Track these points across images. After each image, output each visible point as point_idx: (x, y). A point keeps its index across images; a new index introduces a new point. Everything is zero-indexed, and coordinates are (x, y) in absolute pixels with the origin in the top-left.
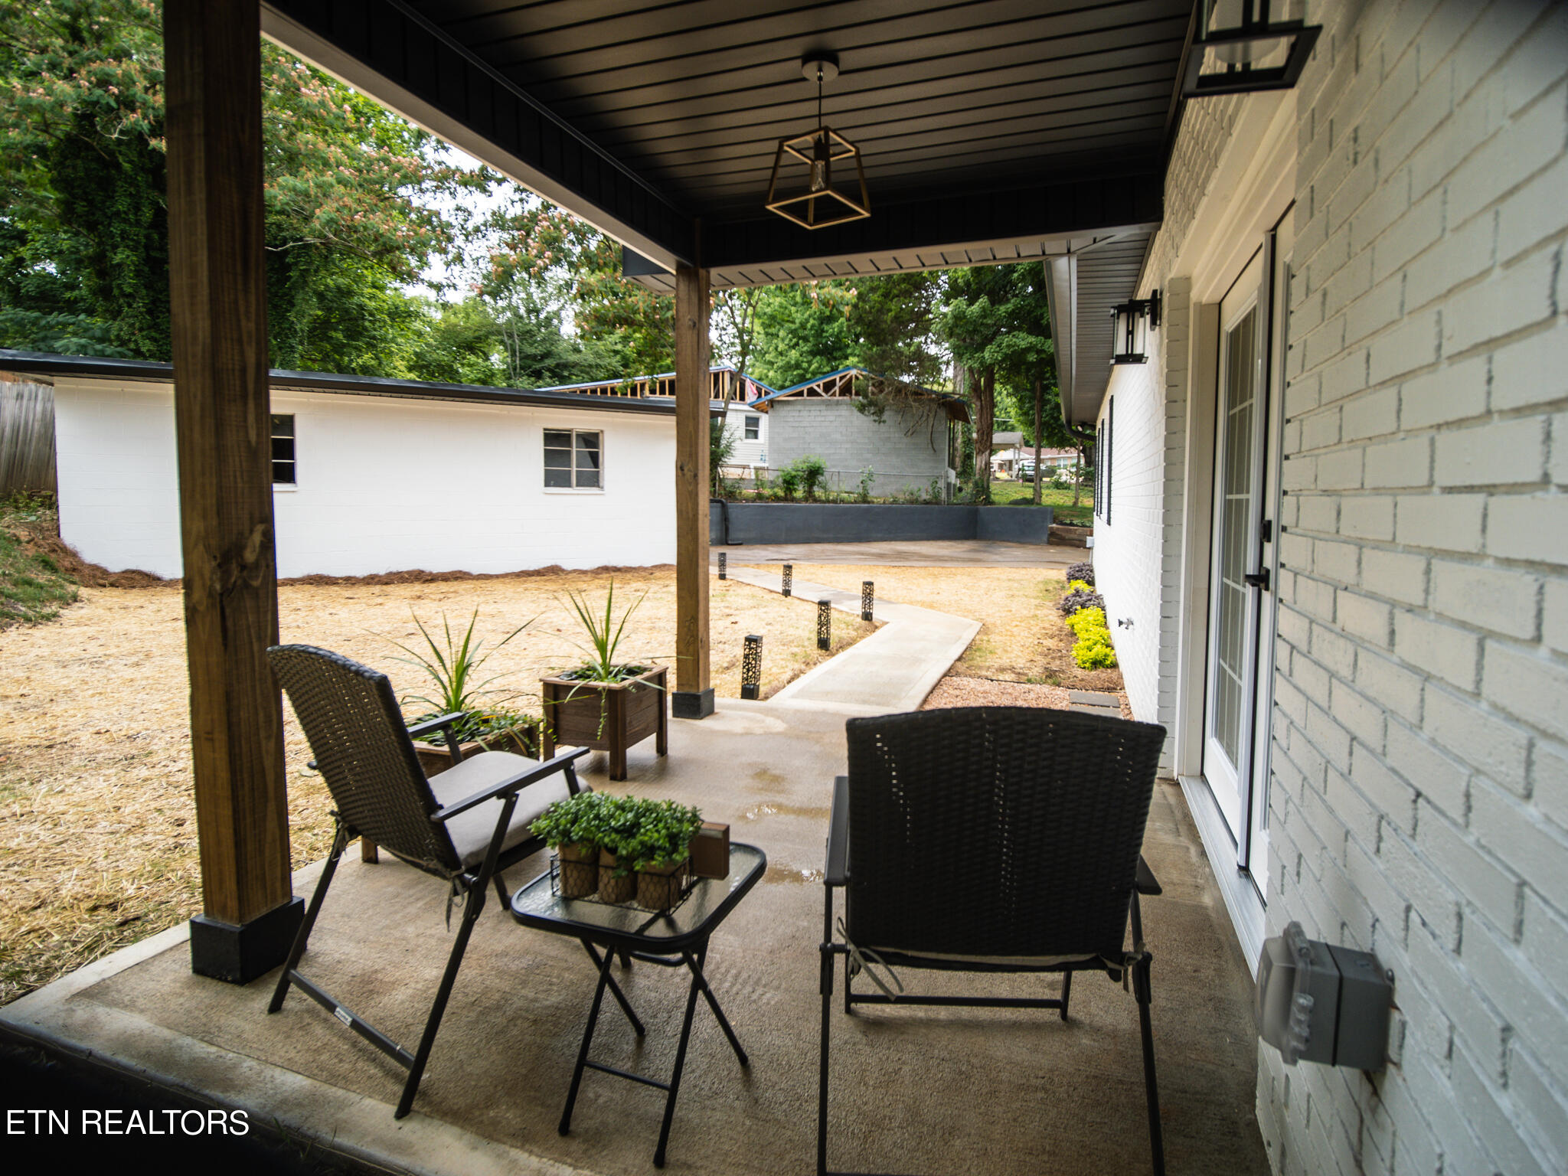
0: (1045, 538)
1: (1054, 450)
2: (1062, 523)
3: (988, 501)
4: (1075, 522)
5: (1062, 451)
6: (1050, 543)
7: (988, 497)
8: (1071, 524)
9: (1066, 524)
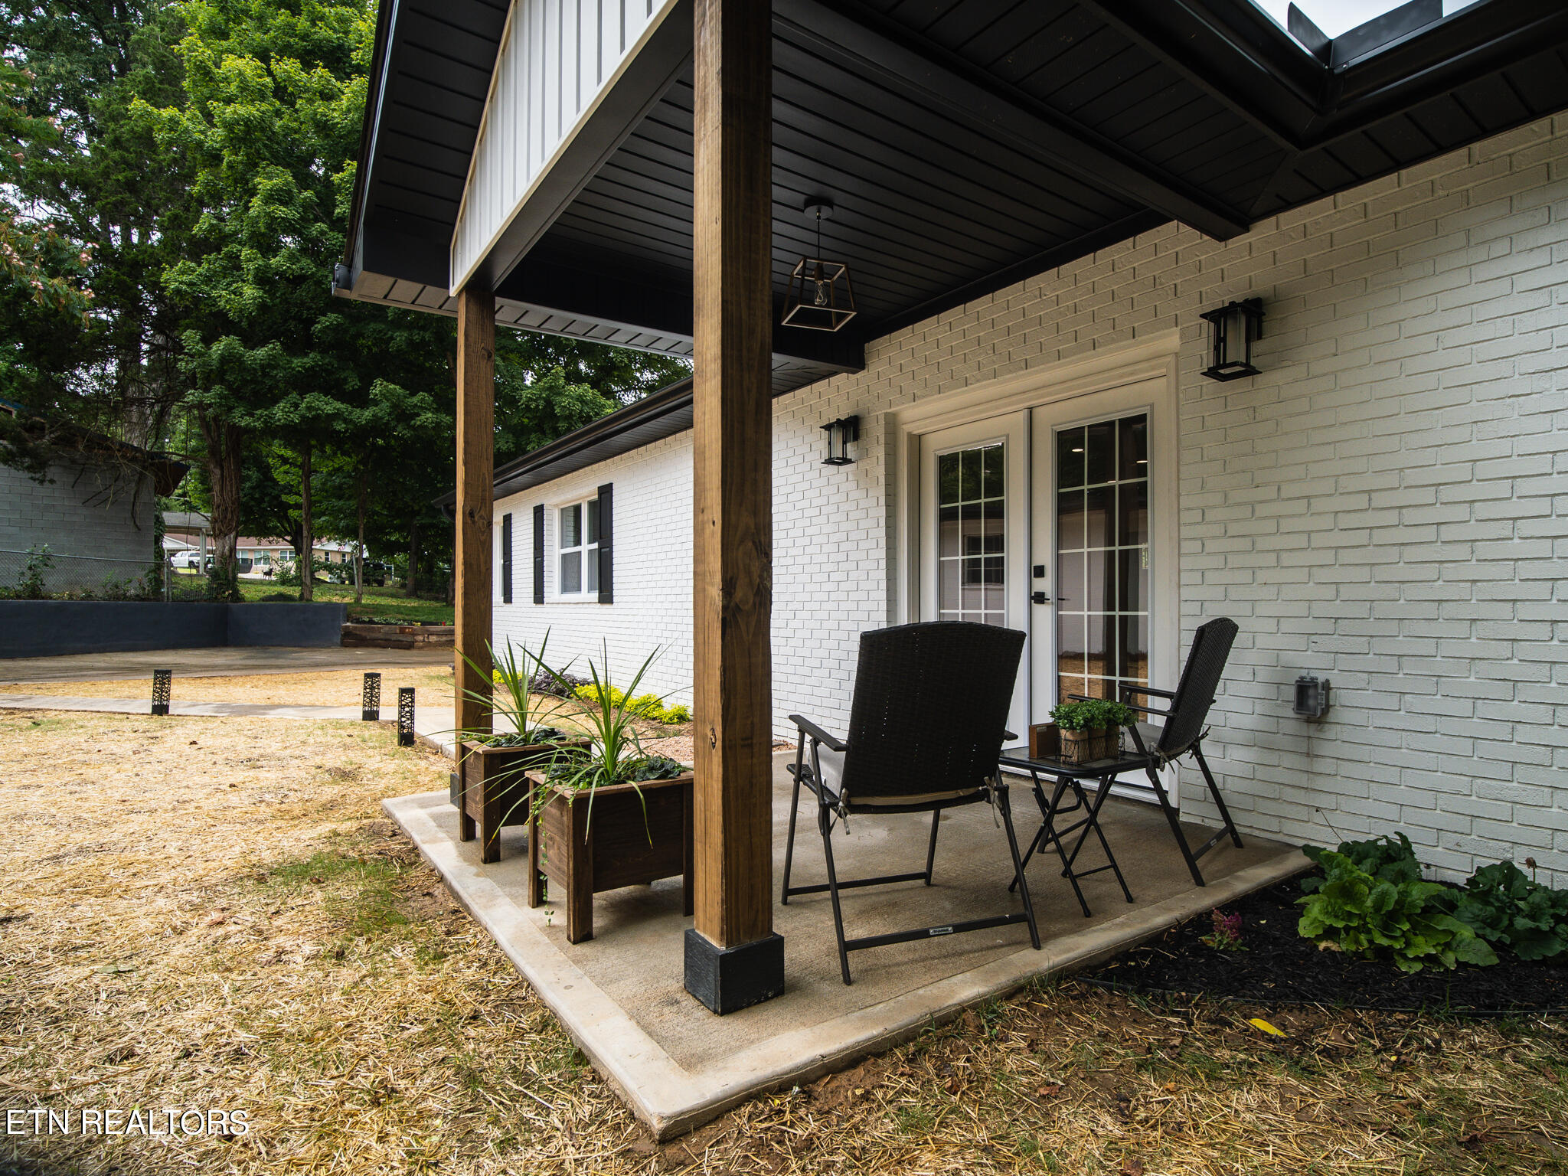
0: (338, 639)
1: (252, 539)
2: (358, 621)
3: (237, 597)
4: (376, 619)
5: (264, 541)
6: (344, 645)
7: (236, 592)
8: (371, 622)
9: (364, 622)
